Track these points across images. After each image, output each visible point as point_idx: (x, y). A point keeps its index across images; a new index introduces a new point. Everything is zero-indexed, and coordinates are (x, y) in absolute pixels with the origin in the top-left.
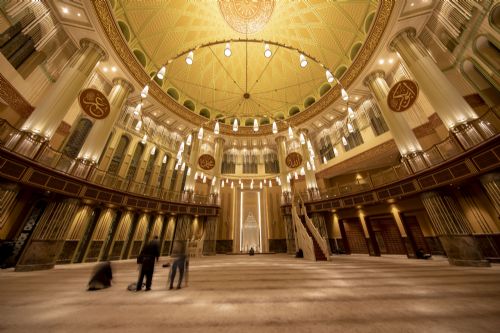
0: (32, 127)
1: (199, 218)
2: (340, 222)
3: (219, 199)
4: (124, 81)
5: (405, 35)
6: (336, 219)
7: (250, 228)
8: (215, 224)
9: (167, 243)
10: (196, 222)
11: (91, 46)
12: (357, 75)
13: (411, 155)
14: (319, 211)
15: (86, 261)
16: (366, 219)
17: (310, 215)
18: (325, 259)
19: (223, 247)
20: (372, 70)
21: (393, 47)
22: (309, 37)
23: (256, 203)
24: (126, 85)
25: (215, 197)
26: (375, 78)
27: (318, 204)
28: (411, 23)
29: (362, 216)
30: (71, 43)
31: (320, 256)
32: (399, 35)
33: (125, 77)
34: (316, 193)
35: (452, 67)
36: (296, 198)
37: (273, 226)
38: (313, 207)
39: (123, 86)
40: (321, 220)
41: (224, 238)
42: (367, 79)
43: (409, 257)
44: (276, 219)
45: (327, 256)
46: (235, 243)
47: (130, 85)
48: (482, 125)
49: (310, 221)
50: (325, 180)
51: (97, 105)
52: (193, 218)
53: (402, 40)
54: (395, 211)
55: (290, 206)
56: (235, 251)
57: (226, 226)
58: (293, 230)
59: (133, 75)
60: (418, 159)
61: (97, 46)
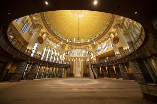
0: (29, 48)
1: (65, 68)
2: (102, 69)
3: (70, 63)
4: (46, 33)
5: (117, 25)
6: (101, 69)
7: (78, 70)
8: (69, 69)
9: (57, 74)
10: (64, 69)
11: (39, 25)
12: (107, 32)
13: (117, 55)
14: (96, 66)
15: (39, 78)
16: (108, 69)
17: (94, 68)
18: (96, 78)
19: (71, 76)
20: (110, 32)
21: (114, 27)
22: (95, 20)
23: (80, 64)
24: (47, 34)
25: (69, 62)
26: (111, 34)
27: (96, 65)
28: (119, 23)
29: (107, 68)
30: (35, 25)
31: (95, 78)
32: (116, 25)
33: (47, 32)
34: (96, 62)
35: (128, 34)
36: (90, 63)
37: (84, 70)
38: (95, 66)
39: (46, 34)
40: (96, 69)
41: (71, 73)
42: (109, 33)
43: (116, 78)
44: (85, 68)
45: (97, 78)
46: (74, 74)
47: (48, 34)
48: (130, 50)
49: (93, 69)
50: (98, 58)
51: (41, 40)
52: (63, 68)
53: (117, 26)
54: (114, 67)
55: (89, 65)
56: (74, 76)
57: (72, 70)
58: (89, 71)
59: (49, 31)
60: (118, 56)
61: (41, 25)
